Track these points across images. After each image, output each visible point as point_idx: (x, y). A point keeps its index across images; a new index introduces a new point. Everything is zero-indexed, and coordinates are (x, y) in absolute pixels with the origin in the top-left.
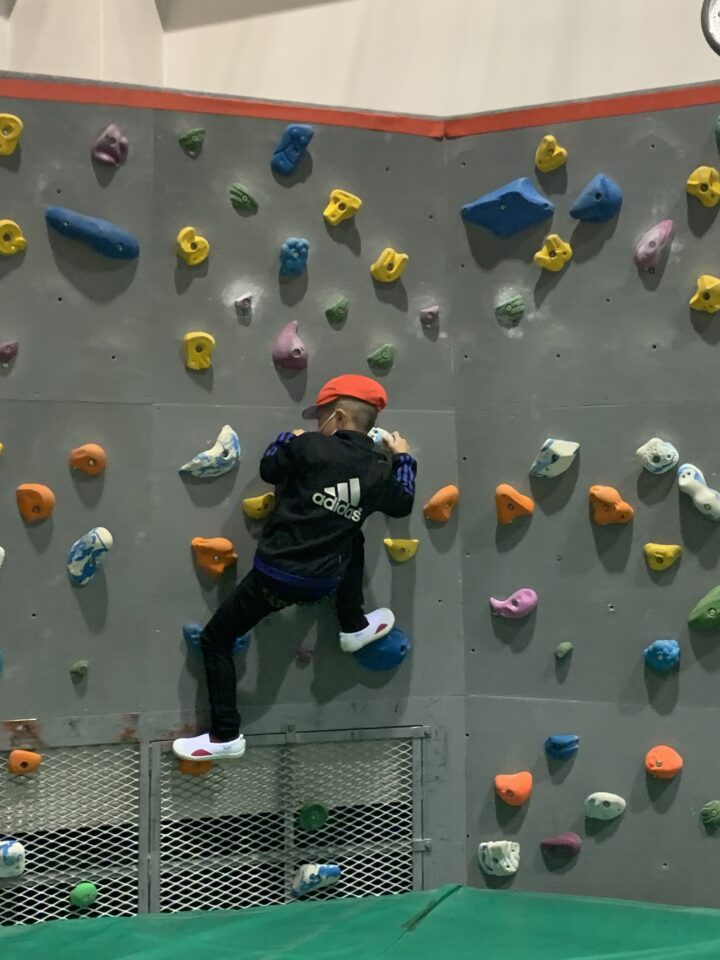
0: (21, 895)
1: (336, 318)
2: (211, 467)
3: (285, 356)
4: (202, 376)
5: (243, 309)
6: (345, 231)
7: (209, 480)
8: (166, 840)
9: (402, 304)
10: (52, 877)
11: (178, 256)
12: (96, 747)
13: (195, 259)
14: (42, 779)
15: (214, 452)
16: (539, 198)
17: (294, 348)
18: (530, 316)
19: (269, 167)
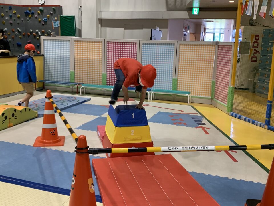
1: (14, 20)
3: (10, 23)
4: (4, 24)
5: (7, 19)
6: (15, 13)
9: (20, 19)
13: (3, 16)
15: (5, 30)
16: (29, 12)
18: (29, 20)
19: (8, 9)
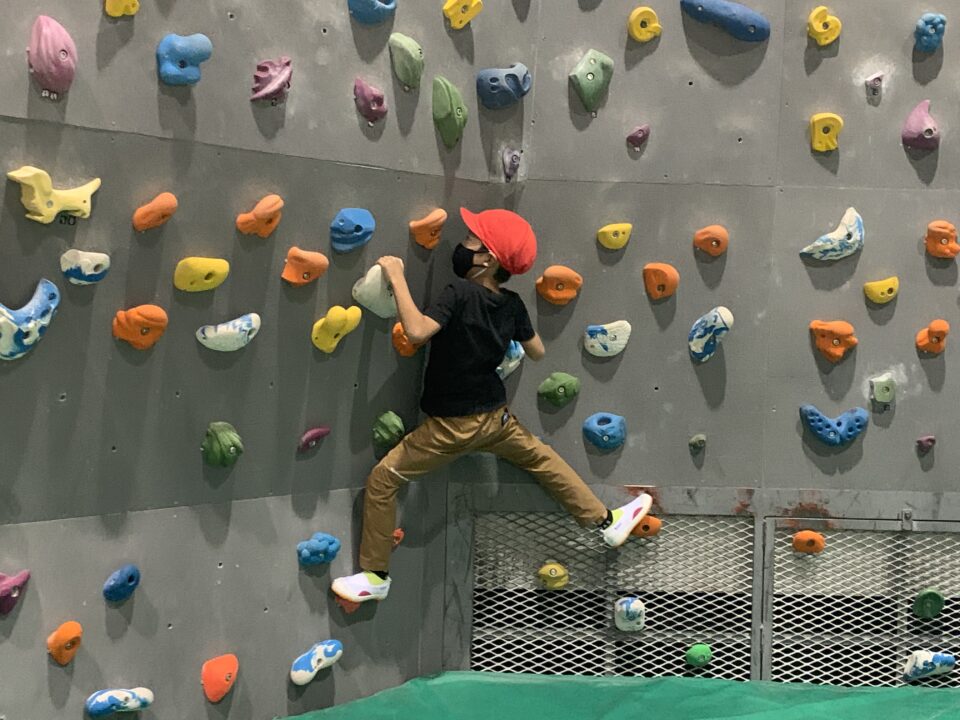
0: (640, 649)
2: (833, 250)
3: (916, 136)
4: (828, 158)
5: (873, 89)
7: (831, 263)
8: (778, 612)
10: (669, 636)
11: (809, 37)
12: (712, 517)
13: (827, 39)
14: (661, 543)
15: (838, 235)
17: (925, 128)
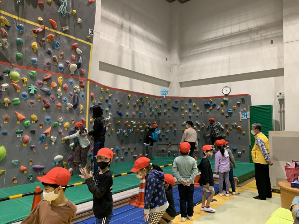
0: (170, 155)
3: (190, 116)
4: (183, 118)
5: (186, 112)
6: (194, 106)
9: (199, 112)
11: (181, 109)
14: (171, 147)
15: (184, 123)
16: (210, 104)
18: (209, 113)
19: (188, 102)
